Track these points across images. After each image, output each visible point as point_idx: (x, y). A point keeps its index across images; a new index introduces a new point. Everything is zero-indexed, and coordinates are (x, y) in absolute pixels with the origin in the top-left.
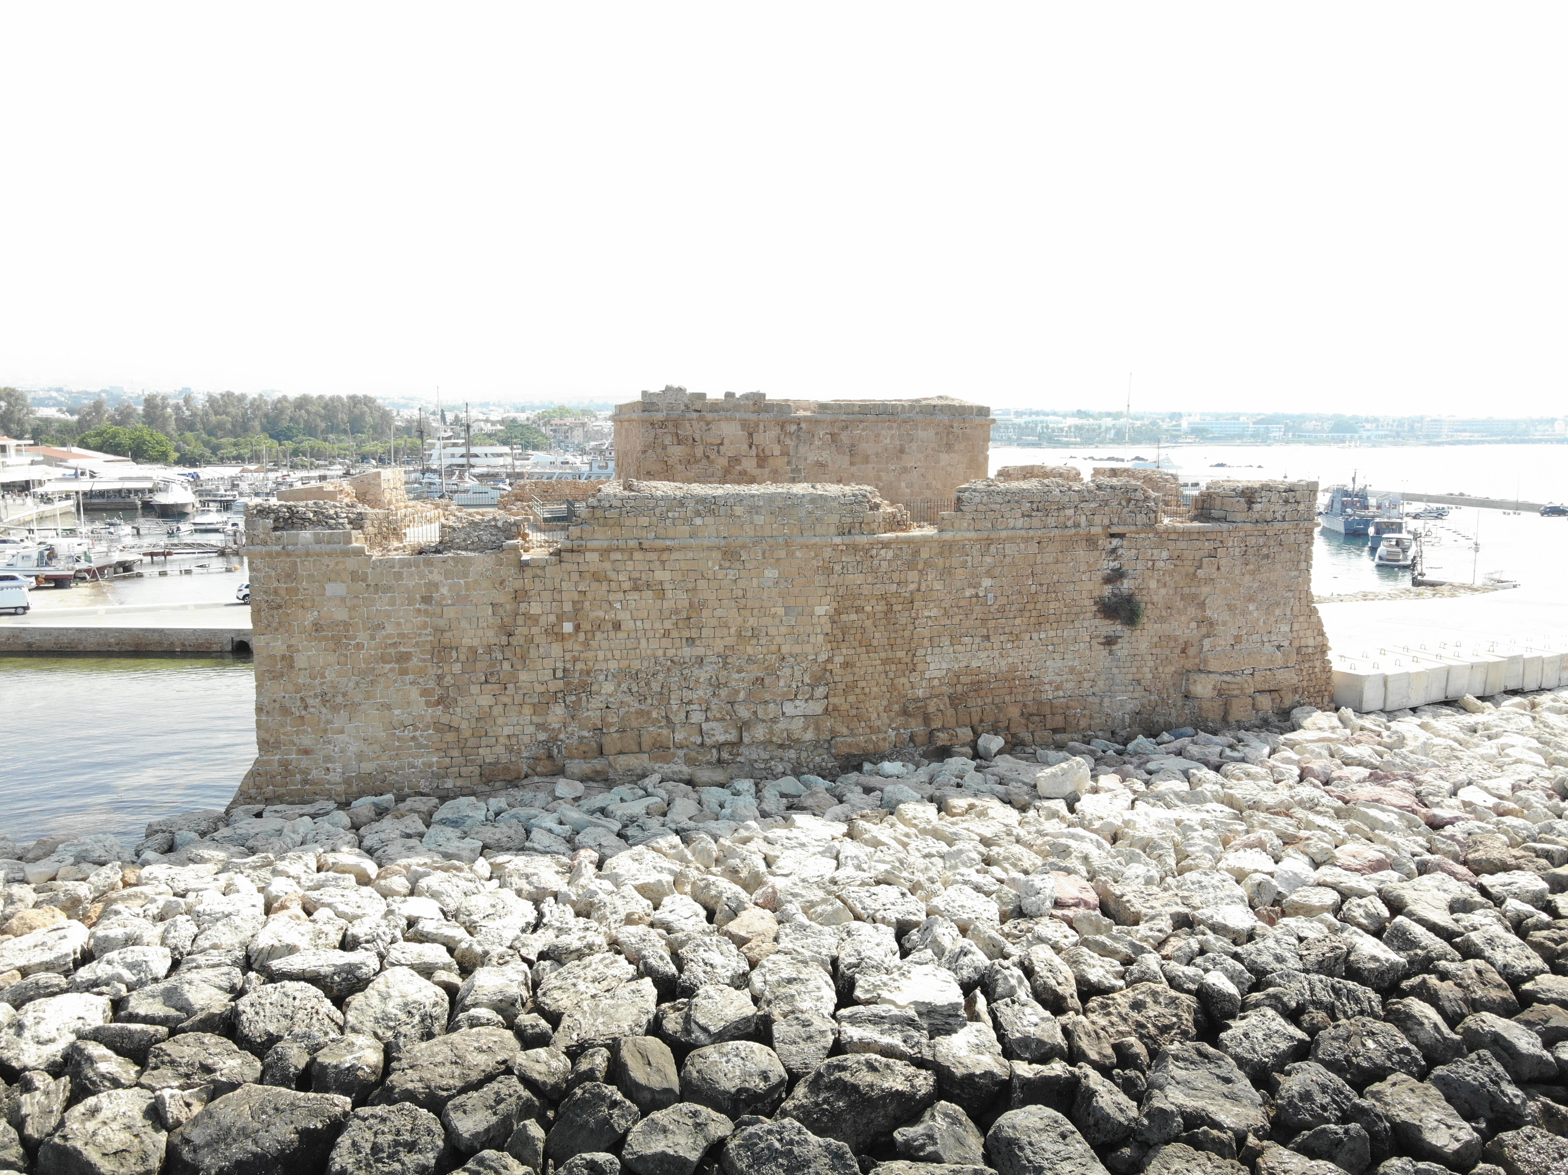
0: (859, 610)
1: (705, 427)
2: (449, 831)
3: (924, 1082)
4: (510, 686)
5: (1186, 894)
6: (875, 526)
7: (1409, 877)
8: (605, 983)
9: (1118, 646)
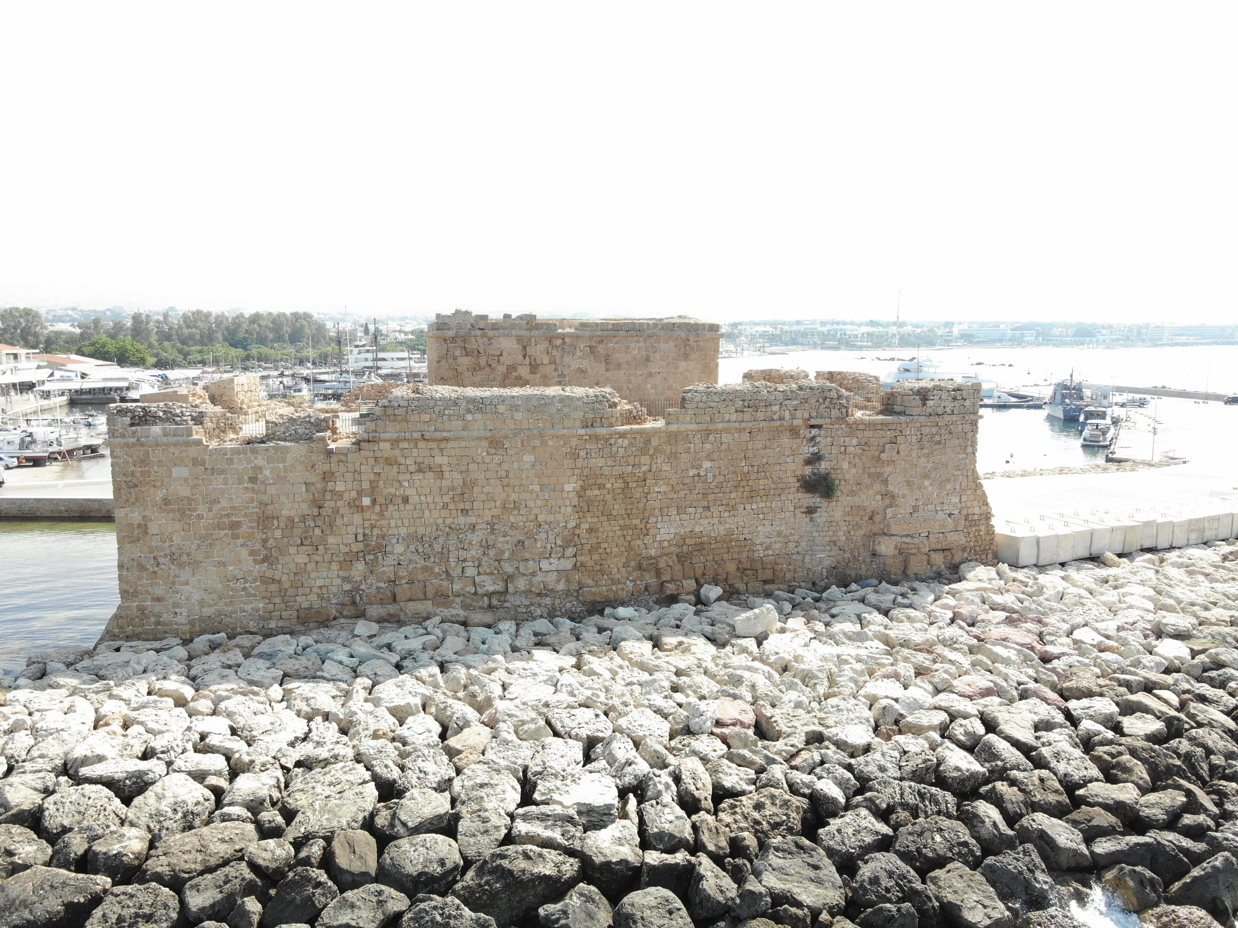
0: (601, 487)
1: (487, 342)
2: (261, 663)
3: (570, 867)
4: (321, 548)
5: (823, 715)
6: (613, 420)
7: (1010, 702)
8: (338, 787)
9: (817, 514)
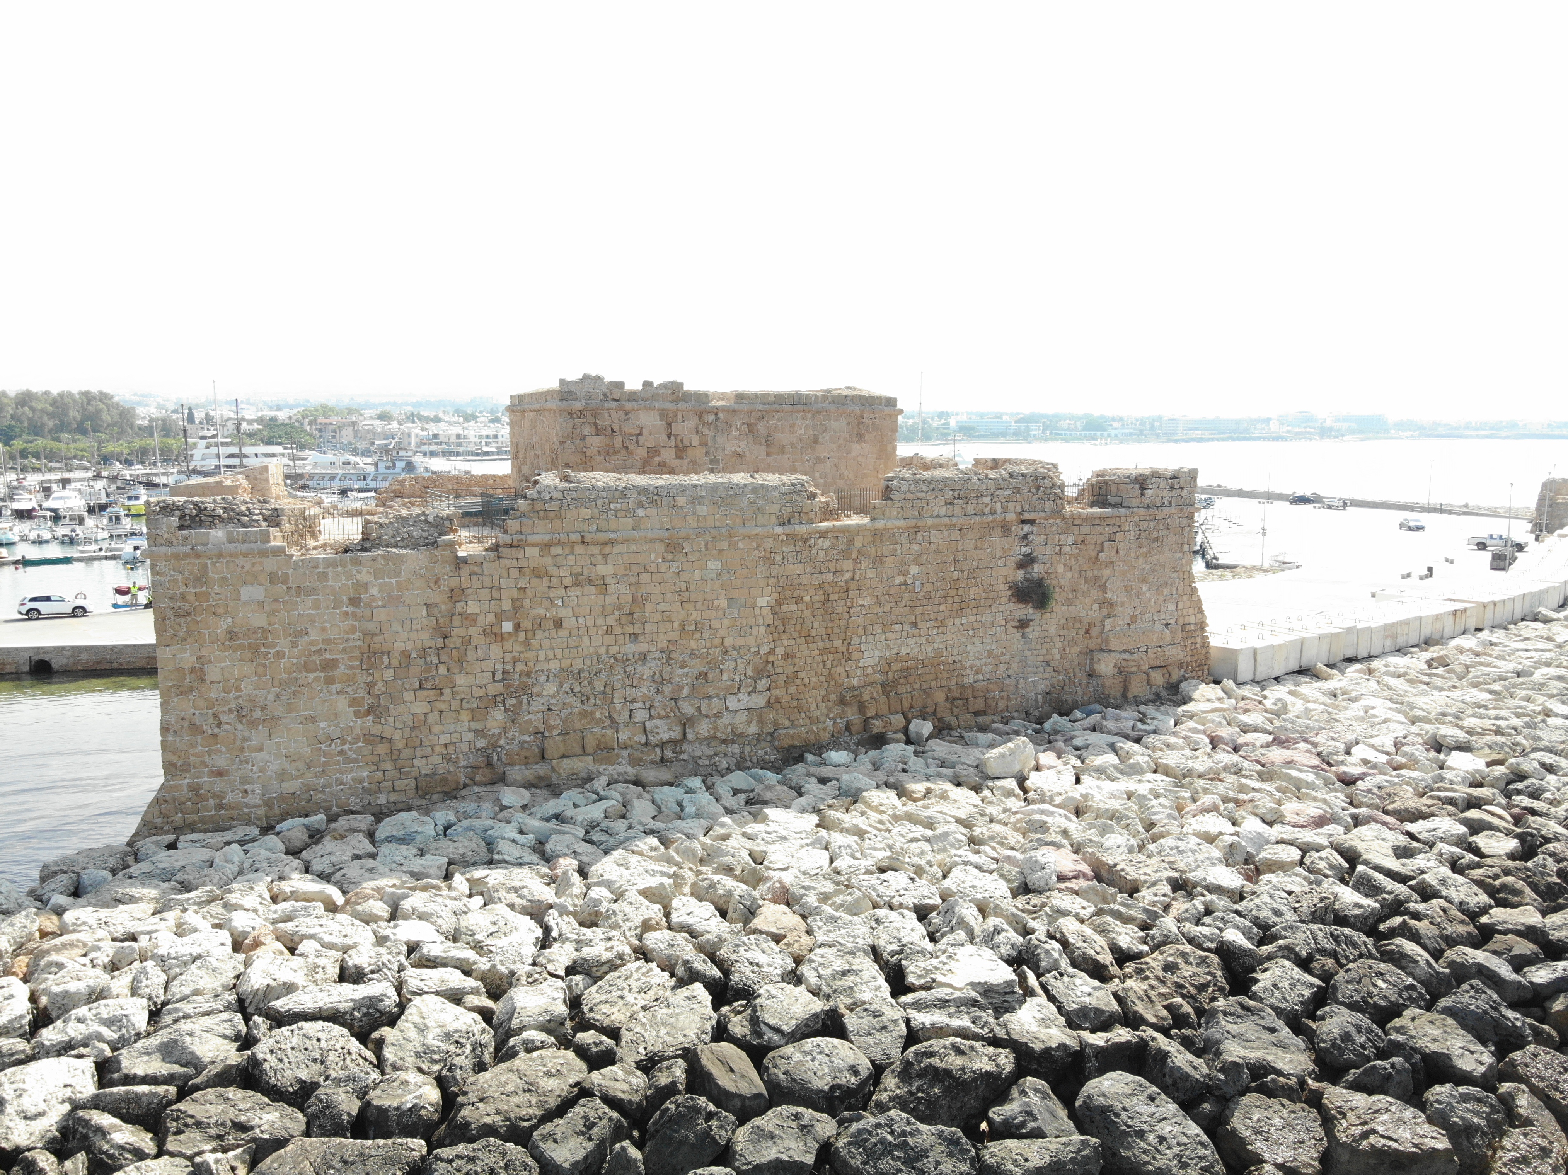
0: (799, 600)
1: (623, 417)
2: (403, 849)
3: (1006, 1060)
6: (812, 515)
7: (1348, 830)
8: (651, 993)
9: (1030, 629)
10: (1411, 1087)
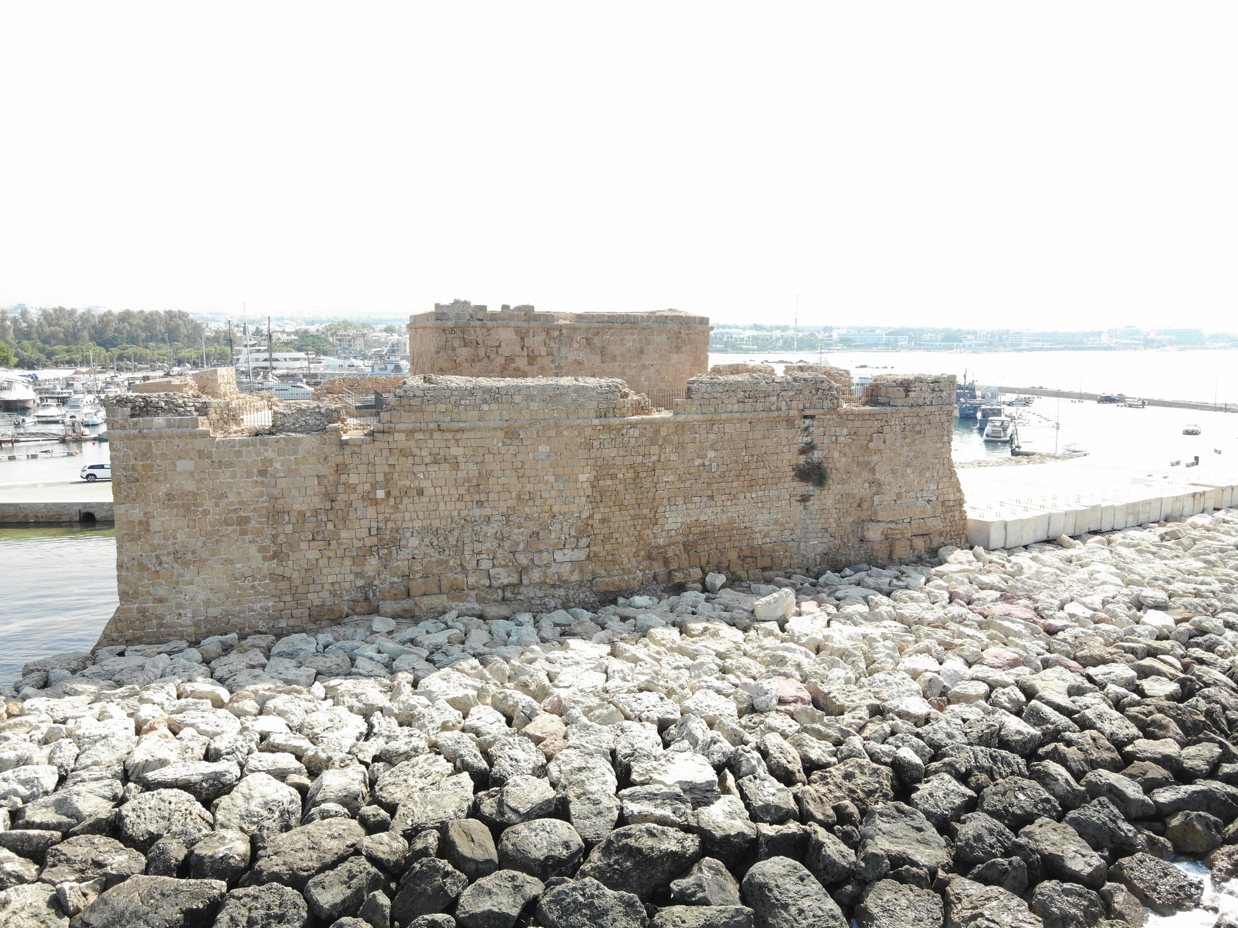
0: (613, 477)
1: (486, 333)
2: (287, 662)
3: (692, 843)
4: (333, 543)
5: (877, 690)
6: (625, 410)
7: (1037, 671)
8: (430, 778)
9: (811, 502)
10: (1026, 881)
